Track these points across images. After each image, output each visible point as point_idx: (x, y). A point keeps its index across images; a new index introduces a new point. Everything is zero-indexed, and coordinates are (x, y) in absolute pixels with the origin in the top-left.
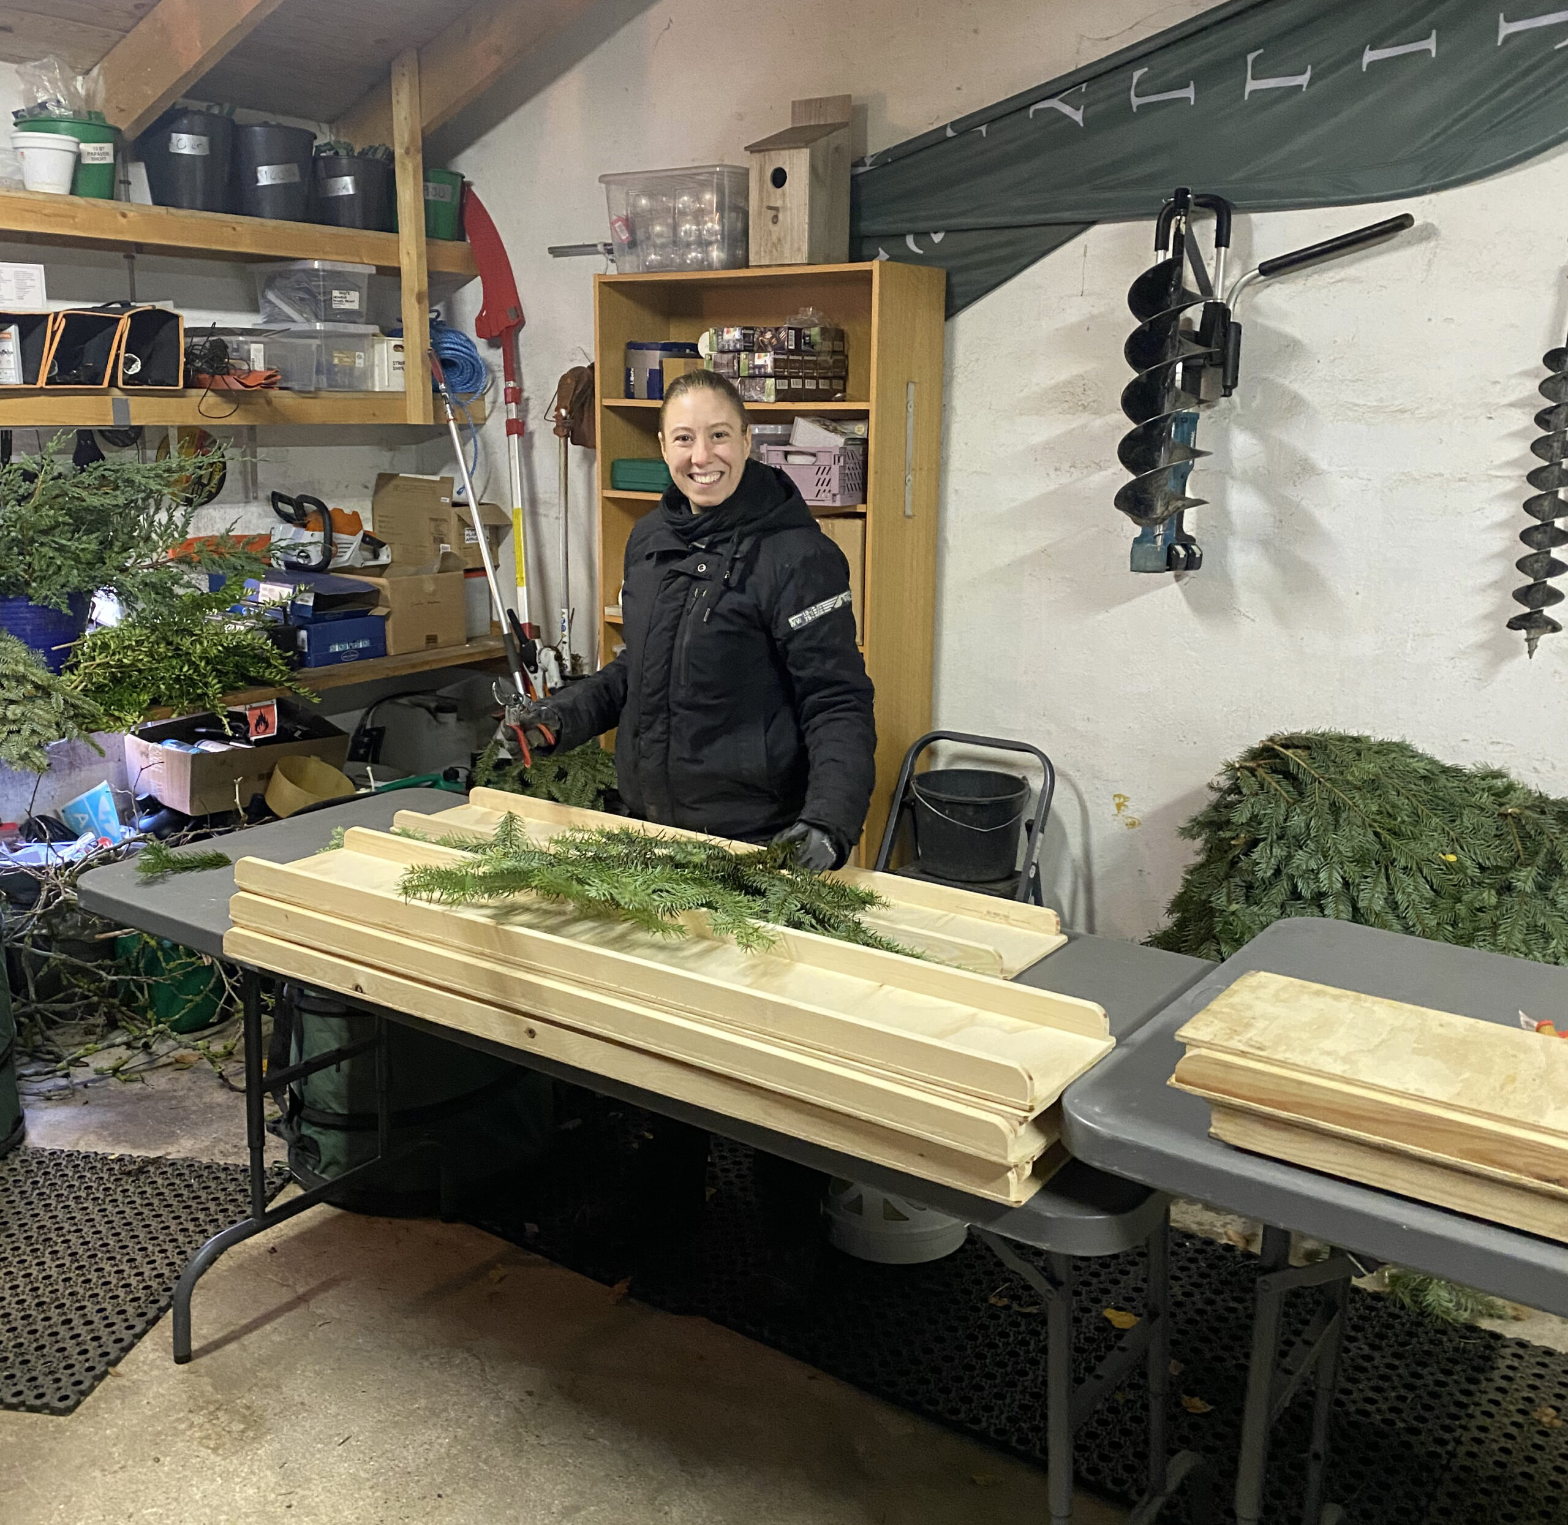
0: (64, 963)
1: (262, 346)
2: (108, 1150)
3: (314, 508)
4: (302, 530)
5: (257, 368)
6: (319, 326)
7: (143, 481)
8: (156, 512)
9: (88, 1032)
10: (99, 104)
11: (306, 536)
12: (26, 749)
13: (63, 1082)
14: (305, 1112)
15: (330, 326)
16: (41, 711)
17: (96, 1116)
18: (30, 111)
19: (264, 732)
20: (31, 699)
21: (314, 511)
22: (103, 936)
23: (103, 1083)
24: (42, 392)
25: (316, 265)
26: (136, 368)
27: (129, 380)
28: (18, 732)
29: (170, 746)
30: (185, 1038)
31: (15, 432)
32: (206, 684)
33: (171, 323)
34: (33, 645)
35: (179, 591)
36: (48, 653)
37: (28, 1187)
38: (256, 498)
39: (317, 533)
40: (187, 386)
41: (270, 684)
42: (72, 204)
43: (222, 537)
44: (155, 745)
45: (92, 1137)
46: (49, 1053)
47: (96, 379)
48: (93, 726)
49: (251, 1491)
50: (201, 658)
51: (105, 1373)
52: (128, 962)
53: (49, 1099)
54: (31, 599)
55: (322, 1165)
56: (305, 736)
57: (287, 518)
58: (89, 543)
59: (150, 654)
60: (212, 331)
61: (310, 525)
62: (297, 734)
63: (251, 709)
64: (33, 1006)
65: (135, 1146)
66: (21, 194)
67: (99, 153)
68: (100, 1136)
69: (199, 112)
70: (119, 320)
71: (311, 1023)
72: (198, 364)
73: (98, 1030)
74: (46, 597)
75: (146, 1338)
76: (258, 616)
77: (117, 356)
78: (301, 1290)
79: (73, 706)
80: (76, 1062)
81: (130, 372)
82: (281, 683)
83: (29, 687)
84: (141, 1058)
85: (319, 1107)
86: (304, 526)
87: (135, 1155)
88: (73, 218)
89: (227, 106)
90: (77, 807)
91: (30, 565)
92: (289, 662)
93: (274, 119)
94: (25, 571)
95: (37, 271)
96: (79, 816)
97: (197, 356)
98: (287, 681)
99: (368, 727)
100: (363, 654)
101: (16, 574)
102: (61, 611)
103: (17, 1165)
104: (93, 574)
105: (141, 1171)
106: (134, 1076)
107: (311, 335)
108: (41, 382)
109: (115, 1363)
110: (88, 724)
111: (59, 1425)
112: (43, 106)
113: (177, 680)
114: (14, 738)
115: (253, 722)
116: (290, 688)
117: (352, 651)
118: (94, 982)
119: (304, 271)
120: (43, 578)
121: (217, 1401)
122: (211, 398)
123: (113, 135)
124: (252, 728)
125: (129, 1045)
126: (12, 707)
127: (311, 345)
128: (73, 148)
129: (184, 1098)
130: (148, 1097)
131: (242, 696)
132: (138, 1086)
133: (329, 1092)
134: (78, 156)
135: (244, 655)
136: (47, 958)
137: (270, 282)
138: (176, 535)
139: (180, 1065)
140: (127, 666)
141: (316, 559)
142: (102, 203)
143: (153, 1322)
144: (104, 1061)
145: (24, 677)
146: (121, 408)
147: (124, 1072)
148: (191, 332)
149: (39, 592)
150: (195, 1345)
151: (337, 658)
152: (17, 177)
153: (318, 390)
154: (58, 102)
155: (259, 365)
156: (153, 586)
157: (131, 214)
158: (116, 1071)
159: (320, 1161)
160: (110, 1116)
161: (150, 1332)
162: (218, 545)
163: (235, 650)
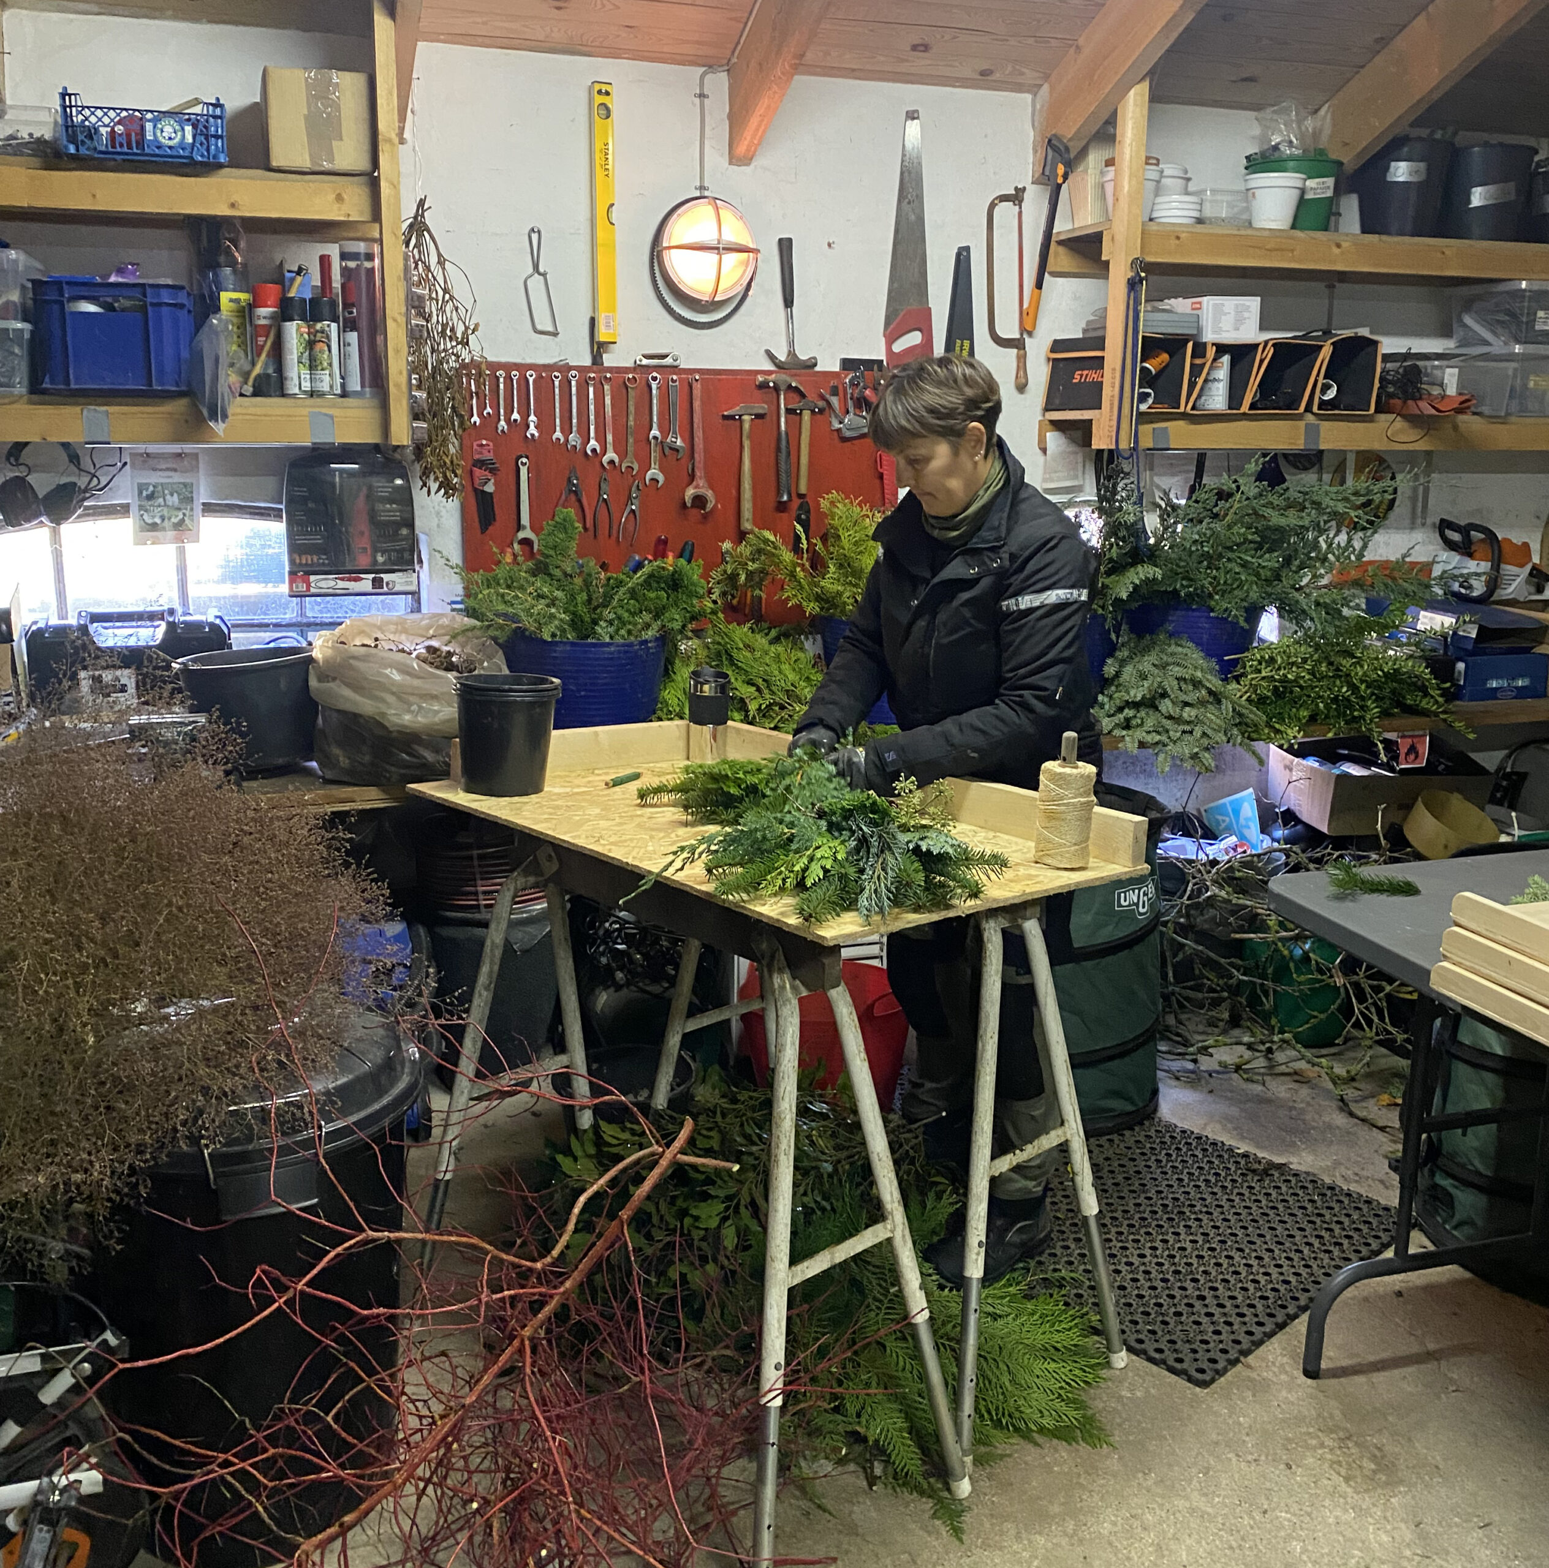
0: (1197, 953)
1: (1456, 370)
2: (1233, 1143)
3: (1481, 536)
4: (1467, 559)
5: (1448, 393)
6: (1517, 349)
7: (1332, 503)
8: (1336, 535)
9: (1212, 1023)
10: (1324, 142)
11: (1472, 566)
12: (1196, 750)
13: (1190, 1066)
14: (1441, 1161)
15: (1532, 349)
16: (1211, 715)
17: (1222, 1107)
18: (1263, 154)
19: (1413, 762)
20: (1202, 703)
21: (1482, 540)
22: (1238, 936)
23: (1225, 1076)
24: (1245, 417)
25: (1524, 285)
26: (1331, 394)
27: (1323, 405)
28: (1191, 732)
29: (1312, 763)
30: (1308, 1053)
31: (1209, 453)
32: (1363, 708)
33: (1370, 349)
34: (1209, 654)
35: (1346, 612)
36: (1220, 661)
37: (1162, 1157)
38: (1423, 525)
39: (1483, 563)
40: (1378, 410)
41: (1425, 713)
42: (1292, 238)
43: (1397, 562)
44: (1300, 760)
45: (1218, 1126)
46: (1178, 1035)
47: (1293, 404)
48: (1254, 736)
49: (1385, 1538)
50: (1362, 682)
51: (1236, 1361)
52: (1257, 966)
53: (1177, 1079)
54: (1212, 610)
55: (1455, 1221)
56: (1449, 771)
57: (1450, 545)
58: (1271, 561)
59: (1312, 673)
60: (1407, 356)
61: (1477, 555)
62: (1441, 768)
63: (1403, 737)
64: (1171, 988)
65: (1258, 1146)
66: (1249, 232)
67: (1321, 187)
68: (1224, 1127)
69: (1420, 139)
70: (1321, 347)
71: (1461, 1071)
72: (1391, 389)
73: (1221, 1024)
74: (1226, 610)
75: (1274, 1339)
76: (1417, 645)
77: (1316, 381)
78: (1431, 1346)
79: (1240, 715)
80: (1204, 1050)
81: (1326, 398)
82: (1436, 714)
83: (1204, 692)
84: (1260, 1063)
85: (1459, 1160)
86: (1470, 555)
87: (1260, 1155)
88: (1292, 251)
89: (1450, 130)
90: (1221, 809)
91: (1215, 578)
92: (1445, 693)
93: (1495, 138)
94: (1211, 583)
95: (1253, 304)
96: (1220, 818)
97: (1390, 382)
98: (1444, 712)
99: (1508, 770)
100: (1521, 693)
101: (1203, 586)
102: (1238, 623)
103: (1152, 1133)
104: (1269, 589)
105: (1266, 1173)
106: (1256, 1077)
107: (1511, 357)
108: (1245, 408)
109: (1246, 1353)
110: (1250, 732)
111: (1195, 1395)
112: (1276, 148)
113: (1335, 700)
114: (1187, 737)
115: (1403, 751)
116: (1445, 720)
117: (1510, 688)
118: (1222, 977)
119: (1507, 292)
120: (1224, 592)
121: (1346, 1429)
122: (1399, 423)
123: (1336, 168)
124: (1402, 757)
125: (1250, 1047)
126: (1187, 709)
127: (1506, 369)
128: (1299, 184)
129: (1303, 1111)
130: (1269, 1101)
131: (1396, 722)
132: (1259, 1088)
133: (1476, 1149)
134: (1303, 191)
135: (1400, 682)
136: (1183, 946)
137: (1468, 305)
138: (1353, 558)
139: (1297, 1077)
140: (1291, 681)
141: (1479, 588)
142: (1319, 235)
143: (1282, 1326)
144: (1226, 1055)
145: (1200, 682)
146: (1312, 432)
147: (1246, 1071)
148: (1387, 358)
149: (1220, 604)
150: (1324, 1365)
151: (1493, 694)
152: (1245, 217)
153: (1508, 414)
154: (1291, 142)
155: (1452, 391)
156: (1326, 606)
157: (1345, 245)
158: (1238, 1068)
159: (1453, 1216)
160: (1234, 1111)
161: (1279, 1335)
162: (1393, 569)
163: (1394, 676)
